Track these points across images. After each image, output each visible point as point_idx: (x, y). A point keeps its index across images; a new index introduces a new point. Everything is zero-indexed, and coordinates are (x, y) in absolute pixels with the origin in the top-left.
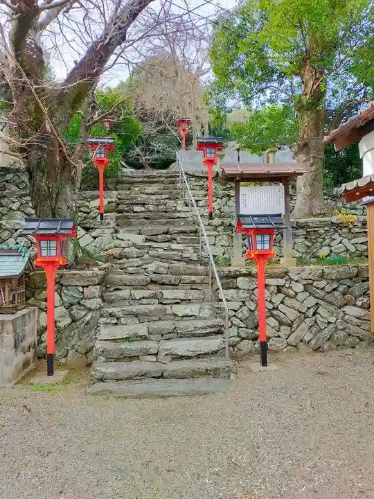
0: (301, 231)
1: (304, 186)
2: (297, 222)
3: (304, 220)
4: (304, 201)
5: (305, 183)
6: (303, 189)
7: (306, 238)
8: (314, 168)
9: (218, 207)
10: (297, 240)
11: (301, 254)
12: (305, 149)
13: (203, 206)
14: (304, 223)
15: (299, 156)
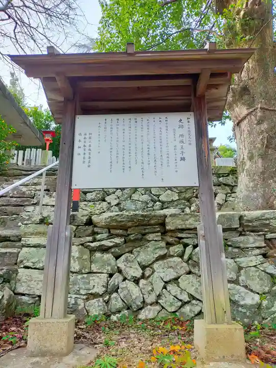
0: (251, 239)
1: (251, 158)
2: (241, 218)
3: (258, 213)
4: (251, 184)
5: (250, 152)
6: (248, 163)
7: (265, 255)
8: (265, 126)
9: (116, 202)
10: (243, 261)
11: (257, 298)
12: (246, 97)
13: (93, 201)
14: (257, 219)
15: (237, 109)
